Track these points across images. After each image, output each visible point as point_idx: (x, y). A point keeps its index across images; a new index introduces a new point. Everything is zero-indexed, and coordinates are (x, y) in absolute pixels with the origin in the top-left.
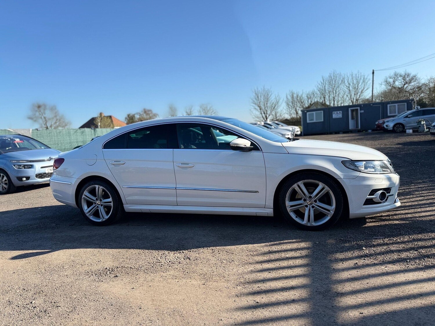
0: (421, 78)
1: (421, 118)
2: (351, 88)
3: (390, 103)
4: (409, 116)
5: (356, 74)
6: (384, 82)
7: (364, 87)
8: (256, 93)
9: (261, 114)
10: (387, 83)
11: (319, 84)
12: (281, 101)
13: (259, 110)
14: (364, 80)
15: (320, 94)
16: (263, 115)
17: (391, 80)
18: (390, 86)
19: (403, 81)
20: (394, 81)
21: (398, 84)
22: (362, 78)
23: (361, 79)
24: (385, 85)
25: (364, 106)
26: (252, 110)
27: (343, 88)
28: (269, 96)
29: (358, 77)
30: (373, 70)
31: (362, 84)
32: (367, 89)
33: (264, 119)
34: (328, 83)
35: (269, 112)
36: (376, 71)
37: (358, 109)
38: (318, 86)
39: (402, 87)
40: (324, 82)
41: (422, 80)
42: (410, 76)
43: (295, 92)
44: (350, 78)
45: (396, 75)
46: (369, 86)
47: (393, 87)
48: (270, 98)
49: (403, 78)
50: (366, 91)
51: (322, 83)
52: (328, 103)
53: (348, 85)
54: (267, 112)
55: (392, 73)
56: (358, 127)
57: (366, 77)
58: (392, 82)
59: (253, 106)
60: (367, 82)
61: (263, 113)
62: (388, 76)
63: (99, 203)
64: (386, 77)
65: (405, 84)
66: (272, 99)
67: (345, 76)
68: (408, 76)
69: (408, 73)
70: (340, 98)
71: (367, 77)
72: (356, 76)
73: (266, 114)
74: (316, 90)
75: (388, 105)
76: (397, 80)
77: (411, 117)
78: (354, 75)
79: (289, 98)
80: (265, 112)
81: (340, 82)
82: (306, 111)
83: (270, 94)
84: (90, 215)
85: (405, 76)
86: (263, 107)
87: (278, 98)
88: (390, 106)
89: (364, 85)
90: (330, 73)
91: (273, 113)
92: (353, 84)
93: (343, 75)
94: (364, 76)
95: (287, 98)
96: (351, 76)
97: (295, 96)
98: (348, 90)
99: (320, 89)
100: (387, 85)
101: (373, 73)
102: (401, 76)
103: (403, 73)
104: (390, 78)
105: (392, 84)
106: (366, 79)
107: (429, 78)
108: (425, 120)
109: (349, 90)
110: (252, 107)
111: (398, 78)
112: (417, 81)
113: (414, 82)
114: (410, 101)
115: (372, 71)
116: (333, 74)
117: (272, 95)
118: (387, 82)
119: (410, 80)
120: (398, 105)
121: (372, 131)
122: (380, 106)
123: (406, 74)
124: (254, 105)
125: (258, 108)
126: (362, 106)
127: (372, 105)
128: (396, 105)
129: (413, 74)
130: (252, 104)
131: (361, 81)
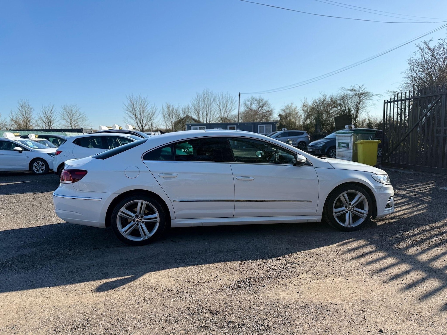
0: (271, 104)
1: (289, 138)
2: (221, 108)
3: (260, 124)
4: (279, 136)
5: (226, 95)
6: (243, 104)
7: (232, 107)
8: (131, 101)
9: (137, 123)
10: (246, 106)
11: (194, 100)
12: (157, 112)
13: (135, 119)
14: (232, 101)
15: (194, 109)
16: (139, 124)
17: (249, 103)
18: (248, 108)
19: (257, 104)
20: (251, 104)
21: (254, 107)
22: (231, 99)
23: (229, 99)
24: (244, 107)
25: (240, 124)
26: (127, 118)
27: (215, 106)
28: (145, 105)
29: (228, 97)
30: (240, 93)
31: (230, 105)
32: (234, 109)
33: (140, 128)
34: (201, 100)
35: (145, 122)
36: (241, 93)
37: (235, 127)
38: (192, 102)
39: (257, 110)
40: (198, 98)
41: (272, 105)
42: (263, 101)
43: (171, 105)
44: (221, 97)
45: (252, 98)
46: (236, 106)
47: (250, 109)
48: (146, 108)
49: (258, 102)
50: (233, 111)
51: (196, 99)
52: (201, 120)
53: (219, 104)
54: (143, 121)
55: (249, 97)
56: (235, 144)
57: (233, 98)
58: (250, 105)
59: (127, 113)
60: (235, 103)
61: (138, 122)
62: (246, 99)
63: (140, 220)
64: (245, 100)
65: (259, 108)
66: (149, 109)
67: (216, 94)
68: (262, 101)
69: (262, 98)
70: (212, 115)
71: (235, 98)
72: (226, 96)
73: (142, 124)
74: (191, 106)
75: (259, 126)
76: (253, 103)
77: (281, 137)
78: (224, 96)
79: (166, 110)
80: (141, 122)
81: (212, 100)
82: (190, 125)
83: (147, 103)
84: (127, 234)
85: (259, 101)
86: (139, 116)
87: (154, 108)
88: (260, 127)
89: (232, 105)
90: (203, 91)
91: (150, 124)
92: (223, 103)
93: (215, 94)
94: (232, 97)
95: (163, 109)
96: (221, 96)
97: (171, 108)
98: (218, 108)
99: (194, 104)
100: (245, 106)
101: (240, 95)
102: (256, 100)
103: (258, 98)
104: (248, 101)
105: (250, 107)
106: (234, 100)
107: (286, 105)
108: (291, 140)
109: (220, 109)
110: (127, 115)
111: (254, 101)
112: (268, 106)
113: (265, 106)
114: (275, 124)
115: (238, 94)
116: (206, 92)
117: (149, 105)
118: (245, 104)
119: (262, 104)
120: (266, 126)
121: (246, 148)
122: (252, 126)
123: (260, 99)
124: (129, 113)
125: (133, 116)
126: (239, 124)
127: (246, 124)
128: (264, 125)
129: (265, 99)
130: (127, 112)
131: (230, 102)
